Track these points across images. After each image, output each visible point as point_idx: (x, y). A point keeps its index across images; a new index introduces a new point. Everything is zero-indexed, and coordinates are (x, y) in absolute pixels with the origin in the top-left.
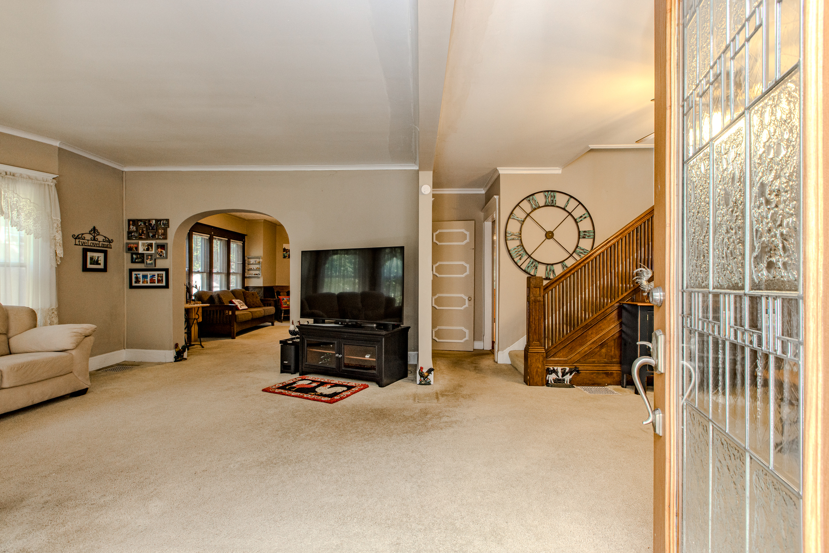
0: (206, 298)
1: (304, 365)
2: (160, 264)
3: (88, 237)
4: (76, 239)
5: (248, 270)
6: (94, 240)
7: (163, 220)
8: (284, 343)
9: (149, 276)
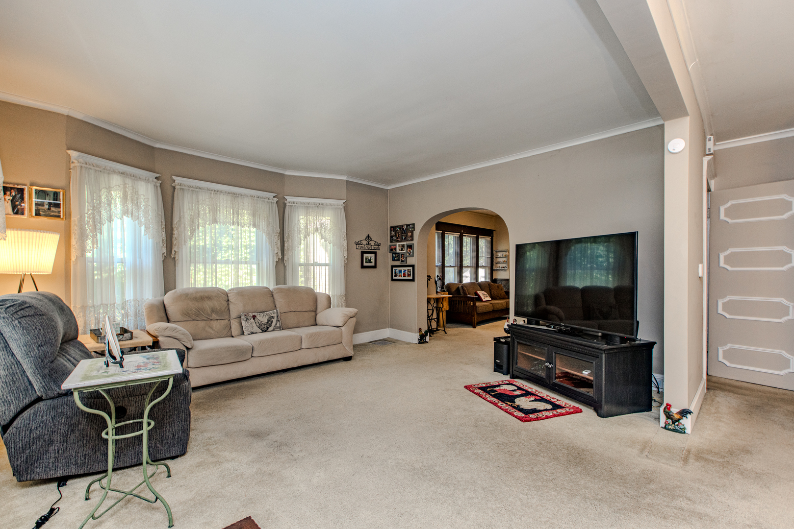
0: (454, 290)
1: (514, 368)
2: (410, 261)
3: (365, 242)
4: (357, 244)
5: (496, 263)
6: (368, 244)
7: (411, 224)
8: (497, 340)
9: (403, 271)
